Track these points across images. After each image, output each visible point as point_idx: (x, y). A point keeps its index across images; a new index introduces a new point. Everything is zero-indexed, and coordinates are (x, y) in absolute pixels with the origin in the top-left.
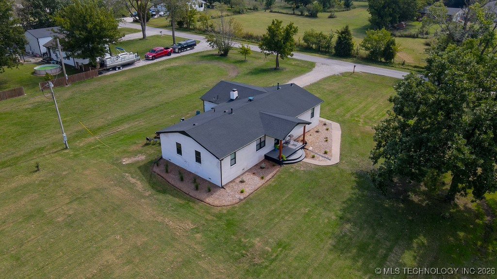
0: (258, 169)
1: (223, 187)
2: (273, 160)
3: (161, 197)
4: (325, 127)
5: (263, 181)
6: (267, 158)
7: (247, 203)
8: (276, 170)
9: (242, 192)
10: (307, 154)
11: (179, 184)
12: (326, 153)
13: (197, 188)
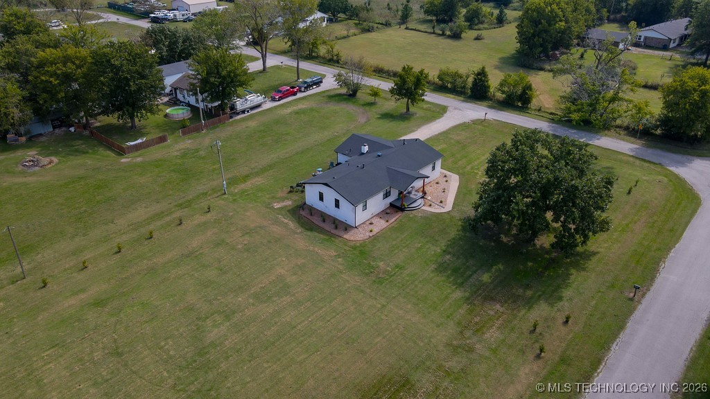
0: (384, 214)
1: (356, 227)
2: (397, 207)
3: (309, 233)
4: (445, 179)
5: (388, 224)
6: (392, 205)
7: (375, 239)
8: (399, 215)
9: (371, 231)
10: (425, 203)
11: (322, 225)
12: (441, 202)
13: (336, 228)
